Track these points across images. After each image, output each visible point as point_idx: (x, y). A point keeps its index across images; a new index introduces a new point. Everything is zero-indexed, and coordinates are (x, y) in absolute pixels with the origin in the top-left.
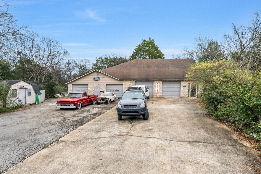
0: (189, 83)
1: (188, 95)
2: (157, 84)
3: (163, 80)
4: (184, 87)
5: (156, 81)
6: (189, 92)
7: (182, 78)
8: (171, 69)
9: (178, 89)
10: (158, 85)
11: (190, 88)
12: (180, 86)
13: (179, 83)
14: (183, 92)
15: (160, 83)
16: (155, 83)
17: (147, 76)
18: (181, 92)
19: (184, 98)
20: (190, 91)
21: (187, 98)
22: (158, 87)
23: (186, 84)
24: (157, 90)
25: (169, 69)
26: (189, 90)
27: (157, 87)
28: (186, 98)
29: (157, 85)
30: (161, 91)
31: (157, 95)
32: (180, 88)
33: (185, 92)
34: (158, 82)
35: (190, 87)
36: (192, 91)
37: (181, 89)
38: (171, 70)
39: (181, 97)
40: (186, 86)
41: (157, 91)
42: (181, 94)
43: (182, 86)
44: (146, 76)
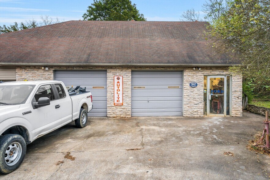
0: (205, 77)
1: (202, 110)
2: (118, 79)
3: (136, 67)
4: (193, 85)
5: (113, 71)
6: (205, 99)
7: (186, 62)
8: (158, 41)
9: (176, 92)
10: (120, 81)
11: (208, 90)
12: (182, 85)
13: (179, 75)
14: (190, 102)
15: (126, 76)
16: (110, 74)
17: (89, 55)
18: (185, 100)
19: (194, 118)
20: (209, 97)
21: (201, 118)
22: (121, 88)
23: (197, 77)
24: (116, 96)
25: (153, 40)
26: (205, 94)
27: (116, 88)
28: (197, 118)
29: (116, 81)
30: (128, 100)
31: (118, 112)
32: (182, 89)
33: (196, 102)
34: (118, 72)
35: (209, 87)
36: (213, 98)
37: (185, 91)
38: (157, 44)
39: (186, 114)
40: (197, 85)
41: (116, 99)
42: (185, 107)
43: (187, 85)
44: (85, 56)
